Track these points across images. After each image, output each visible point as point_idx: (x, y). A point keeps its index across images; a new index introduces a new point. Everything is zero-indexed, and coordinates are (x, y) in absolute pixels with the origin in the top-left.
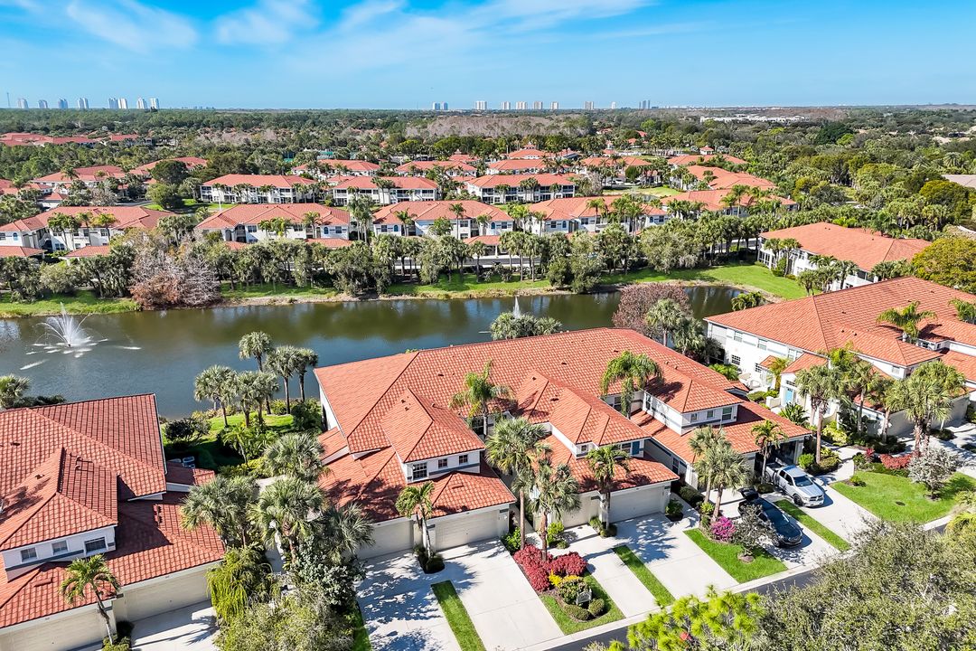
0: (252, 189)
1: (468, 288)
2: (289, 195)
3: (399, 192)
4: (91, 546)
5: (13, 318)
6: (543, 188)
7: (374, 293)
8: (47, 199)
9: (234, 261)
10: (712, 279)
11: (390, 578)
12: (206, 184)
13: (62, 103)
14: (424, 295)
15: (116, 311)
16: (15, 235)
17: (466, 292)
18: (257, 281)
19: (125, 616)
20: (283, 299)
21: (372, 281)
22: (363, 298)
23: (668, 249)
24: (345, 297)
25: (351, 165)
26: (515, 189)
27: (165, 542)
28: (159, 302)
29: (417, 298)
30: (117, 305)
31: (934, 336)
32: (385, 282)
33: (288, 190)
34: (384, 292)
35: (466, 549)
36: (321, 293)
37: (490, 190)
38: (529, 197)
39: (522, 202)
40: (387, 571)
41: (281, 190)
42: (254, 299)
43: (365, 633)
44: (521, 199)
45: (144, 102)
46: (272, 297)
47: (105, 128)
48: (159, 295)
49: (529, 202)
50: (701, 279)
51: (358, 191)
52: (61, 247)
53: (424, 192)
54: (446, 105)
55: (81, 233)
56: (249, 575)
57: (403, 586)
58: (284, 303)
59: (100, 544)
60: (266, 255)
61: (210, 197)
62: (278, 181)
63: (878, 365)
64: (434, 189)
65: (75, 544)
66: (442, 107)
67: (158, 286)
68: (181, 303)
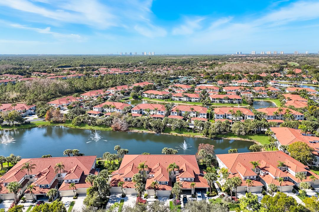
0: (153, 95)
1: (183, 133)
2: (162, 97)
3: (189, 98)
4: (76, 181)
5: (90, 130)
6: (231, 99)
7: (160, 132)
8: (109, 95)
9: (132, 121)
10: (251, 139)
11: (116, 197)
12: (143, 93)
13: (131, 53)
14: (171, 134)
15: (108, 130)
16: (97, 108)
17: (182, 134)
18: (136, 127)
19: (78, 193)
20: (140, 131)
21: (160, 129)
22: (158, 133)
23: (237, 130)
24: (154, 132)
25: (183, 86)
26: (222, 99)
27: (85, 183)
28: (116, 129)
29: (170, 134)
30: (108, 129)
31: (264, 170)
32: (163, 130)
33: (161, 96)
34: (162, 132)
35: (131, 195)
36: (149, 130)
37: (215, 99)
38: (226, 101)
39: (224, 103)
40: (116, 196)
41: (160, 95)
42: (135, 130)
43: (107, 204)
44: (224, 102)
45: (151, 53)
46: (138, 130)
47: (135, 66)
48: (116, 128)
49: (226, 103)
50: (248, 139)
51: (178, 97)
52: (105, 111)
53: (196, 98)
54: (241, 53)
55: (109, 108)
56: (91, 190)
57: (118, 198)
58: (141, 132)
59: (77, 181)
60: (139, 121)
61: (144, 96)
62: (160, 93)
63: (241, 174)
64: (198, 98)
65: (74, 181)
66: (240, 53)
67: (116, 126)
68: (120, 130)
